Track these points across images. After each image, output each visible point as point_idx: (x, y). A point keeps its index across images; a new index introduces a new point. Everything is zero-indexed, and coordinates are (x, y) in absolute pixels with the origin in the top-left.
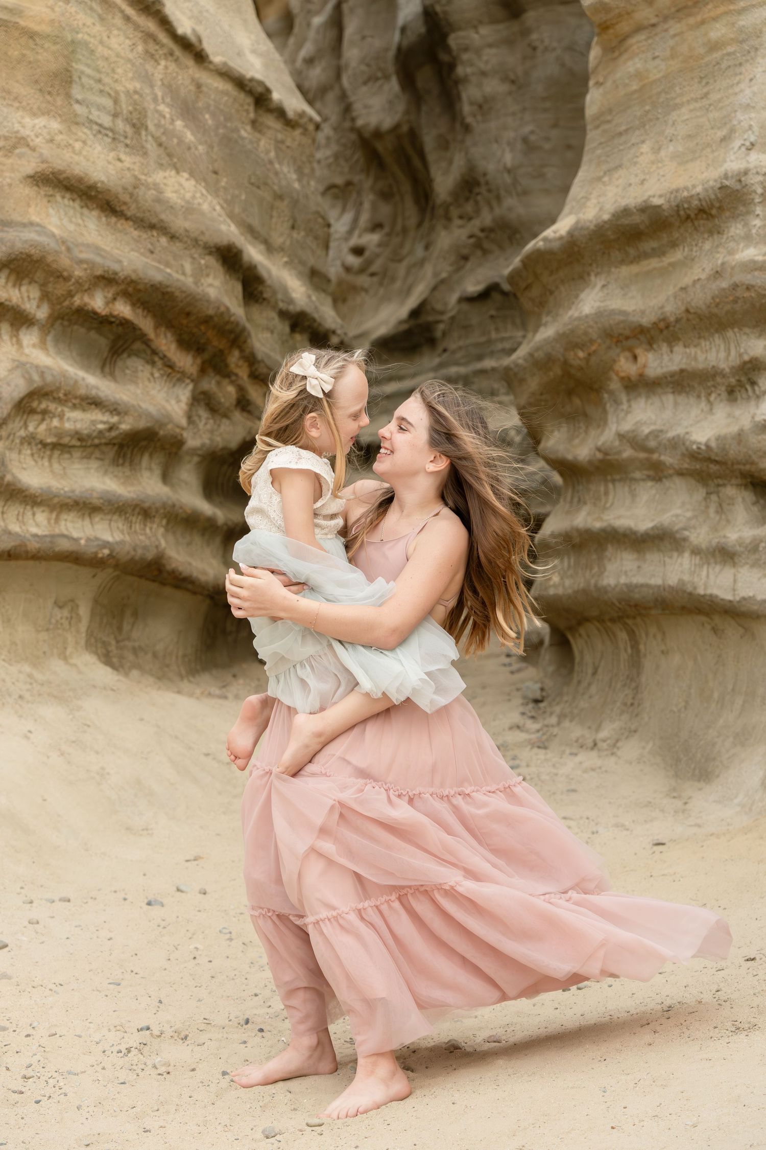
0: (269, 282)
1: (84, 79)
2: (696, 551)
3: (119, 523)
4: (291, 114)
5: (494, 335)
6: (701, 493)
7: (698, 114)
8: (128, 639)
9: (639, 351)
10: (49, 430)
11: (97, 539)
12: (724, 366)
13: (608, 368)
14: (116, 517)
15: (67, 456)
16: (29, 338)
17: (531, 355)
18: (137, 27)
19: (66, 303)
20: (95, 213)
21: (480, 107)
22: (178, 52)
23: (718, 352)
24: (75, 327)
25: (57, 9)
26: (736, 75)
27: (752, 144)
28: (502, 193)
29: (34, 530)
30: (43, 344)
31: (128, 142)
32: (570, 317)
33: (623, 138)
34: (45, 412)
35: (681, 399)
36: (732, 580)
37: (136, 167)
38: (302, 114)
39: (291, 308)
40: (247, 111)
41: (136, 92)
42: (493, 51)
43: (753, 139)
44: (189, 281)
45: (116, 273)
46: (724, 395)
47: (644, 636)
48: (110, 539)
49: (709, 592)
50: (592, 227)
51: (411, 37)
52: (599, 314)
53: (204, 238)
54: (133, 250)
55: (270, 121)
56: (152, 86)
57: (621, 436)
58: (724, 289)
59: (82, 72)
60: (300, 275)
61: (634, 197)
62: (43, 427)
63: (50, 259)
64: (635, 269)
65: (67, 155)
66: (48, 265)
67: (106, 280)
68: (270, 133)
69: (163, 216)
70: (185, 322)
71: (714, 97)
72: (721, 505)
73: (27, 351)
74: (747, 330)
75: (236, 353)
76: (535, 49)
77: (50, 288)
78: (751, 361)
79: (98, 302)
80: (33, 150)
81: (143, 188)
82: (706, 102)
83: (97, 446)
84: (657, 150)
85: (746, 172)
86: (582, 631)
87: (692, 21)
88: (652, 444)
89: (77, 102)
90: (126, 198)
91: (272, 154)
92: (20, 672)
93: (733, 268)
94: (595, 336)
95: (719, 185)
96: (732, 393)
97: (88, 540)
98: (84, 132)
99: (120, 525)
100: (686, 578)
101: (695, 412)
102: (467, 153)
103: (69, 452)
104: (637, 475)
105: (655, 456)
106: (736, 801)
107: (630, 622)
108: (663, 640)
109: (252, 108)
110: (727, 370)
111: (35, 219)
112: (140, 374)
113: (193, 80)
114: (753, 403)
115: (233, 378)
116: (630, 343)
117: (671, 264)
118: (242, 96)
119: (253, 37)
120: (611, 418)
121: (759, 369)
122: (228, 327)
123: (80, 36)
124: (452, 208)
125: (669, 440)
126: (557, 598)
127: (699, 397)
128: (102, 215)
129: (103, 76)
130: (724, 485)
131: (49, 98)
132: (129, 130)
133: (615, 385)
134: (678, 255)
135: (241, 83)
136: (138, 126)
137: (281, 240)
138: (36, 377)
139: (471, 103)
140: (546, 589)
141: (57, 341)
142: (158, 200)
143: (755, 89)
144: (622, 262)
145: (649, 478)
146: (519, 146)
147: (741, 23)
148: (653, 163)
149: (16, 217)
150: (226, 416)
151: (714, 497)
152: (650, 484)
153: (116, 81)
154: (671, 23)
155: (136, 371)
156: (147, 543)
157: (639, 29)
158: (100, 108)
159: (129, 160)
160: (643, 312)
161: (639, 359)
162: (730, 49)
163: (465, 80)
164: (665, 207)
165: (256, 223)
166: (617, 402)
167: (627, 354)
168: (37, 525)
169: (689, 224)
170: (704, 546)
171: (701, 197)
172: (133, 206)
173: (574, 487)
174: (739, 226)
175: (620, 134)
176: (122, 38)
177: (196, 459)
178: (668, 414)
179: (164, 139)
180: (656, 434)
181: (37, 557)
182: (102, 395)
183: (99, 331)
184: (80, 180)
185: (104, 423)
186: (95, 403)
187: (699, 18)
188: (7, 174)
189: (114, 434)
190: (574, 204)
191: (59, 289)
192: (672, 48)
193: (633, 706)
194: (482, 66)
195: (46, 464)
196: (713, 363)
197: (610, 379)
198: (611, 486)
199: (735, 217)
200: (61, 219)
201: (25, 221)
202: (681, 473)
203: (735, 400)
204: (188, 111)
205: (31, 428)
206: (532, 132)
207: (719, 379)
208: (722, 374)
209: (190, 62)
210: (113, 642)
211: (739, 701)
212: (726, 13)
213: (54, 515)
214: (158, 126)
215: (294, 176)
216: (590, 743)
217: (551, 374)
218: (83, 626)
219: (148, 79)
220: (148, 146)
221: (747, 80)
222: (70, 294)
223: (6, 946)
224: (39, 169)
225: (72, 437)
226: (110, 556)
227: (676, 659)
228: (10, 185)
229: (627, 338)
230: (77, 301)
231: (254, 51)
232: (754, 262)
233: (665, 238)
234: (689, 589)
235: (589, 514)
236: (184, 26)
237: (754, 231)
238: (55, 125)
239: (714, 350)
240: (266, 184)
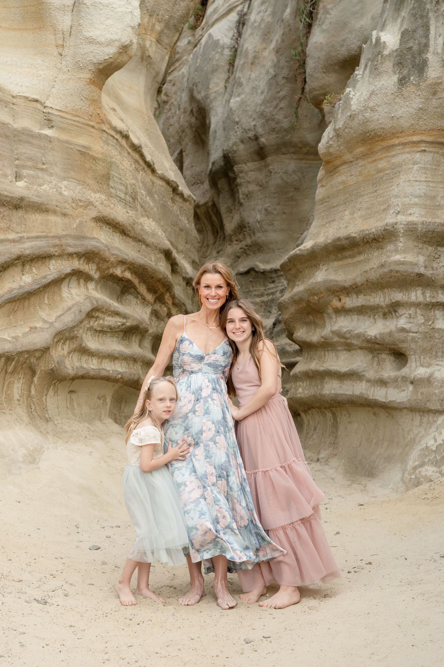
0: (180, 265)
1: (114, 178)
2: (368, 381)
3: (124, 364)
4: (185, 196)
5: (251, 289)
6: (370, 356)
7: (372, 199)
8: (123, 412)
9: (342, 297)
10: (98, 325)
11: (117, 371)
12: (382, 304)
13: (327, 304)
14: (123, 362)
15: (105, 336)
16: (91, 286)
17: (292, 298)
18: (132, 157)
19: (107, 272)
20: (118, 234)
21: (247, 196)
22: (146, 168)
23: (380, 298)
24: (109, 282)
25: (104, 148)
26: (390, 183)
27: (399, 212)
28: (255, 231)
29: (92, 367)
30: (96, 289)
31: (131, 205)
32: (312, 282)
33: (335, 209)
34: (97, 317)
35: (361, 317)
36: (385, 393)
37: (134, 216)
38: (190, 196)
39: (187, 276)
40: (170, 194)
41: (134, 184)
42: (253, 173)
43: (399, 209)
44: (153, 264)
45: (126, 260)
46: (382, 316)
47: (340, 415)
48: (121, 371)
49: (374, 398)
50: (323, 245)
51: (217, 166)
52: (325, 281)
53: (160, 246)
54: (132, 250)
55: (178, 198)
56: (138, 182)
57: (333, 332)
58: (386, 272)
59: (114, 175)
60: (189, 262)
61: (343, 233)
62: (96, 323)
63: (102, 253)
64: (340, 263)
65: (108, 210)
66: (101, 256)
67: (122, 262)
68: (178, 204)
69: (144, 237)
70: (151, 281)
71: (380, 192)
72: (379, 362)
73: (90, 291)
74: (394, 289)
75: (168, 294)
76: (271, 172)
77: (101, 265)
78: (396, 302)
79: (118, 271)
80: (95, 207)
81: (136, 224)
82: (375, 194)
83: (116, 332)
84: (352, 214)
85: (396, 224)
86: (310, 412)
87: (370, 160)
88: (348, 335)
89: (112, 188)
90: (130, 228)
91: (178, 212)
92: (84, 426)
93: (390, 263)
94: (323, 291)
95: (383, 229)
96: (385, 315)
97: (113, 371)
98: (114, 200)
99: (125, 365)
100: (364, 392)
101: (367, 323)
102: (240, 214)
103: (106, 334)
104: (340, 348)
105: (349, 341)
106: (389, 487)
107: (333, 409)
108: (349, 417)
109: (171, 193)
110: (384, 306)
111: (96, 236)
112: (132, 302)
113: (151, 180)
114: (395, 319)
115: (166, 304)
116: (338, 294)
117: (357, 261)
118: (169, 187)
119: (170, 163)
120: (328, 325)
121: (399, 306)
122: (167, 283)
123: (113, 160)
124: (233, 237)
125: (356, 334)
126: (301, 398)
127: (370, 317)
128: (121, 235)
129: (122, 177)
130: (381, 354)
131: (100, 185)
132: (131, 200)
133: (330, 311)
134: (362, 258)
135: (168, 182)
136: (134, 199)
137: (182, 248)
138: (95, 303)
139: (243, 194)
140: (296, 394)
141: (101, 288)
142: (142, 230)
143: (400, 189)
144: (335, 260)
145: (345, 349)
146: (263, 212)
147: (393, 161)
148: (351, 219)
149: (88, 235)
150: (163, 320)
151: (376, 359)
152: (345, 352)
153: (126, 179)
154: (360, 161)
155: (130, 301)
156: (135, 372)
157: (344, 163)
158: (120, 190)
159: (131, 213)
160: (345, 281)
161: (342, 300)
162: (387, 172)
163: (241, 184)
164: (358, 237)
165: (173, 240)
166: (330, 318)
167: (337, 298)
168: (93, 365)
169: (368, 245)
170: (372, 379)
171: (375, 233)
172: (133, 232)
173: (308, 353)
174: (392, 246)
175: (334, 207)
176: (127, 161)
177: (151, 338)
178: (354, 323)
179: (143, 204)
180: (349, 332)
181: (93, 378)
182: (120, 311)
183: (117, 284)
184: (113, 220)
185: (120, 322)
186: (117, 314)
187: (373, 159)
188: (85, 217)
189: (124, 327)
190: (312, 235)
191: (105, 266)
192: (360, 172)
193: (334, 444)
194: (248, 179)
195: (97, 339)
196: (378, 303)
197: (328, 308)
198: (327, 352)
199: (390, 242)
200: (105, 236)
201: (92, 237)
202: (361, 348)
203: (386, 318)
204: (150, 193)
205: (91, 324)
206: (269, 206)
207: (380, 309)
208: (382, 307)
209: (149, 172)
210: (118, 414)
211: (386, 444)
212: (386, 157)
213: (100, 361)
214: (141, 199)
215: (186, 222)
216: (315, 459)
217: (301, 306)
218: (108, 407)
219: (137, 180)
220: (138, 207)
221: (396, 185)
222: (108, 268)
223: (100, 548)
224: (97, 215)
225: (108, 328)
226: (121, 378)
227: (355, 425)
228: (86, 221)
229: (337, 291)
230: (111, 271)
231: (170, 169)
232: (400, 261)
233: (356, 250)
234: (366, 396)
235: (317, 364)
236: (148, 158)
237: (399, 248)
238: (103, 197)
239: (378, 297)
240: (177, 224)
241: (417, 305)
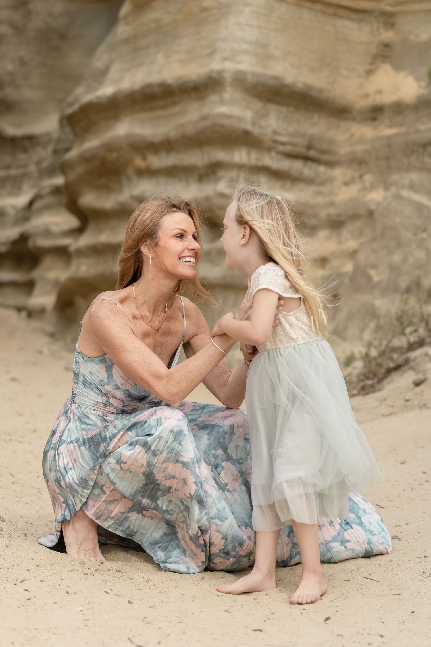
7: (194, 41)
9: (148, 155)
12: (199, 164)
13: (127, 163)
27: (226, 58)
35: (170, 181)
43: (227, 55)
50: (128, 92)
52: (128, 135)
57: (133, 197)
58: (208, 126)
61: (155, 78)
64: (149, 115)
71: (203, 34)
78: (216, 163)
84: (167, 57)
85: (222, 71)
93: (213, 116)
94: (124, 146)
95: (208, 76)
96: (201, 178)
110: (201, 166)
116: (143, 151)
117: (171, 113)
120: (126, 188)
121: (219, 167)
127: (181, 179)
133: (130, 171)
134: (176, 109)
140: (78, 274)
143: (228, 32)
144: (142, 111)
148: (165, 63)
160: (154, 136)
161: (147, 159)
162: (213, 12)
164: (174, 84)
166: (130, 181)
167: (141, 156)
169: (186, 94)
171: (196, 81)
174: (216, 96)
175: (143, 49)
190: (112, 82)
196: (194, 163)
197: (128, 169)
199: (214, 92)
207: (195, 171)
208: (198, 168)
217: (93, 165)
221: (224, 28)
229: (142, 148)
232: (226, 114)
233: (169, 100)
235: (108, 236)
237: (225, 99)
239: (194, 156)
241: (240, 167)
